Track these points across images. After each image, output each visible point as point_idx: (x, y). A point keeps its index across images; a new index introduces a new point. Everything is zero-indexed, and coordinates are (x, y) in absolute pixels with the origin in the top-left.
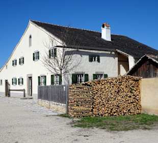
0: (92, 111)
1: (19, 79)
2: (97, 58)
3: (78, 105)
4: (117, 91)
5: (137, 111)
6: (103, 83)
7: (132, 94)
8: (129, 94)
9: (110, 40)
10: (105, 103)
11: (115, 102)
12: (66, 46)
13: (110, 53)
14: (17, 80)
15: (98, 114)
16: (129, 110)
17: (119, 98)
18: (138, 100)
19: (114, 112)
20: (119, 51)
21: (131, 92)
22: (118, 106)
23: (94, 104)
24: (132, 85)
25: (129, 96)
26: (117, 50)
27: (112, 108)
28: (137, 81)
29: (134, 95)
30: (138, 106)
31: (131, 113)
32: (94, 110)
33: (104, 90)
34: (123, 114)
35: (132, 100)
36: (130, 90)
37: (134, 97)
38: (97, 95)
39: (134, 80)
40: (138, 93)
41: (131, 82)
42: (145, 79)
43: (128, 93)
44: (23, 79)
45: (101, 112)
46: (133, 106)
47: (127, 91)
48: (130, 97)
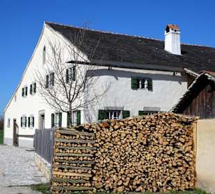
0: (91, 180)
1: (29, 118)
2: (146, 82)
3: (63, 169)
4: (145, 143)
5: (187, 183)
6: (116, 127)
7: (177, 150)
8: (170, 149)
9: (179, 53)
10: (118, 166)
11: (139, 164)
12: (89, 61)
13: (172, 74)
14: (27, 119)
15: (103, 187)
16: (169, 182)
17: (149, 157)
18: (187, 162)
19: (138, 185)
20: (189, 71)
21: (174, 146)
22: (145, 172)
23: (95, 168)
24: (177, 132)
25: (169, 153)
26: (185, 69)
27: (132, 176)
28: (188, 123)
29: (179, 152)
30: (188, 173)
31: (172, 187)
32: (94, 178)
33: (117, 139)
34: (155, 189)
35: (174, 161)
36: (173, 141)
37: (180, 155)
38: (102, 150)
39: (182, 122)
40: (189, 148)
41: (174, 125)
42: (204, 120)
43: (168, 148)
44: (33, 118)
45: (109, 184)
46: (177, 173)
47: (165, 143)
48: (172, 155)
